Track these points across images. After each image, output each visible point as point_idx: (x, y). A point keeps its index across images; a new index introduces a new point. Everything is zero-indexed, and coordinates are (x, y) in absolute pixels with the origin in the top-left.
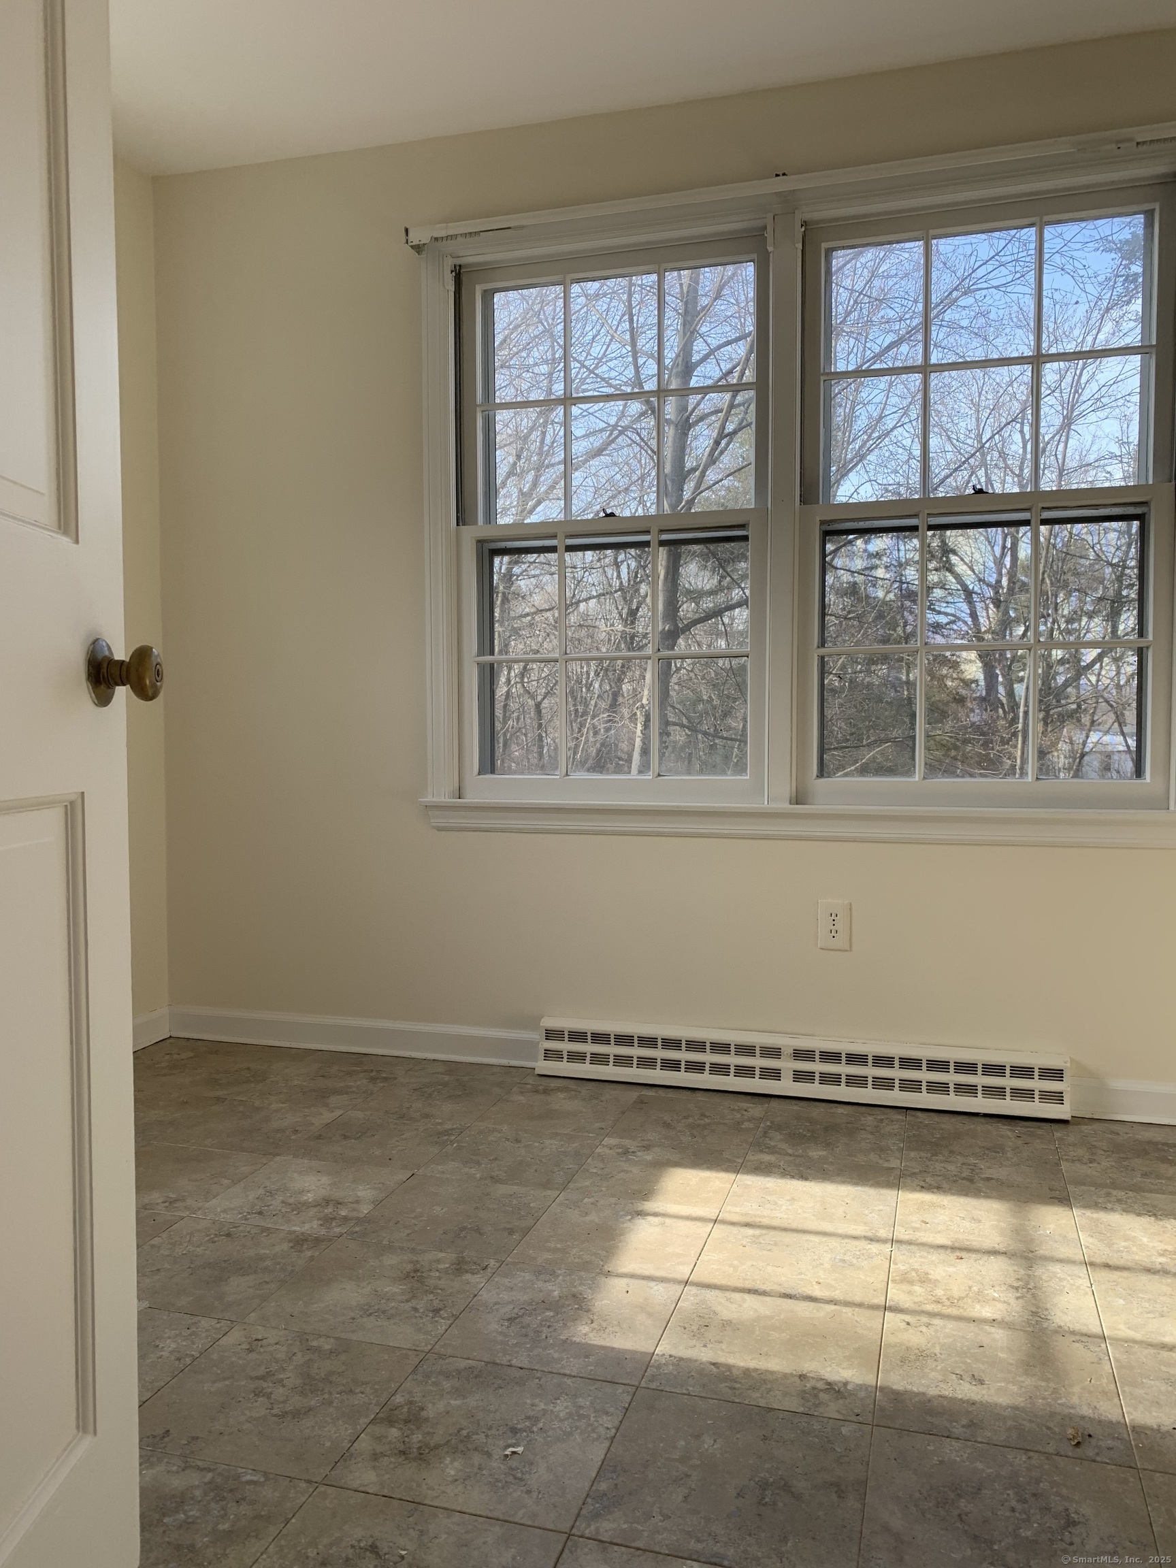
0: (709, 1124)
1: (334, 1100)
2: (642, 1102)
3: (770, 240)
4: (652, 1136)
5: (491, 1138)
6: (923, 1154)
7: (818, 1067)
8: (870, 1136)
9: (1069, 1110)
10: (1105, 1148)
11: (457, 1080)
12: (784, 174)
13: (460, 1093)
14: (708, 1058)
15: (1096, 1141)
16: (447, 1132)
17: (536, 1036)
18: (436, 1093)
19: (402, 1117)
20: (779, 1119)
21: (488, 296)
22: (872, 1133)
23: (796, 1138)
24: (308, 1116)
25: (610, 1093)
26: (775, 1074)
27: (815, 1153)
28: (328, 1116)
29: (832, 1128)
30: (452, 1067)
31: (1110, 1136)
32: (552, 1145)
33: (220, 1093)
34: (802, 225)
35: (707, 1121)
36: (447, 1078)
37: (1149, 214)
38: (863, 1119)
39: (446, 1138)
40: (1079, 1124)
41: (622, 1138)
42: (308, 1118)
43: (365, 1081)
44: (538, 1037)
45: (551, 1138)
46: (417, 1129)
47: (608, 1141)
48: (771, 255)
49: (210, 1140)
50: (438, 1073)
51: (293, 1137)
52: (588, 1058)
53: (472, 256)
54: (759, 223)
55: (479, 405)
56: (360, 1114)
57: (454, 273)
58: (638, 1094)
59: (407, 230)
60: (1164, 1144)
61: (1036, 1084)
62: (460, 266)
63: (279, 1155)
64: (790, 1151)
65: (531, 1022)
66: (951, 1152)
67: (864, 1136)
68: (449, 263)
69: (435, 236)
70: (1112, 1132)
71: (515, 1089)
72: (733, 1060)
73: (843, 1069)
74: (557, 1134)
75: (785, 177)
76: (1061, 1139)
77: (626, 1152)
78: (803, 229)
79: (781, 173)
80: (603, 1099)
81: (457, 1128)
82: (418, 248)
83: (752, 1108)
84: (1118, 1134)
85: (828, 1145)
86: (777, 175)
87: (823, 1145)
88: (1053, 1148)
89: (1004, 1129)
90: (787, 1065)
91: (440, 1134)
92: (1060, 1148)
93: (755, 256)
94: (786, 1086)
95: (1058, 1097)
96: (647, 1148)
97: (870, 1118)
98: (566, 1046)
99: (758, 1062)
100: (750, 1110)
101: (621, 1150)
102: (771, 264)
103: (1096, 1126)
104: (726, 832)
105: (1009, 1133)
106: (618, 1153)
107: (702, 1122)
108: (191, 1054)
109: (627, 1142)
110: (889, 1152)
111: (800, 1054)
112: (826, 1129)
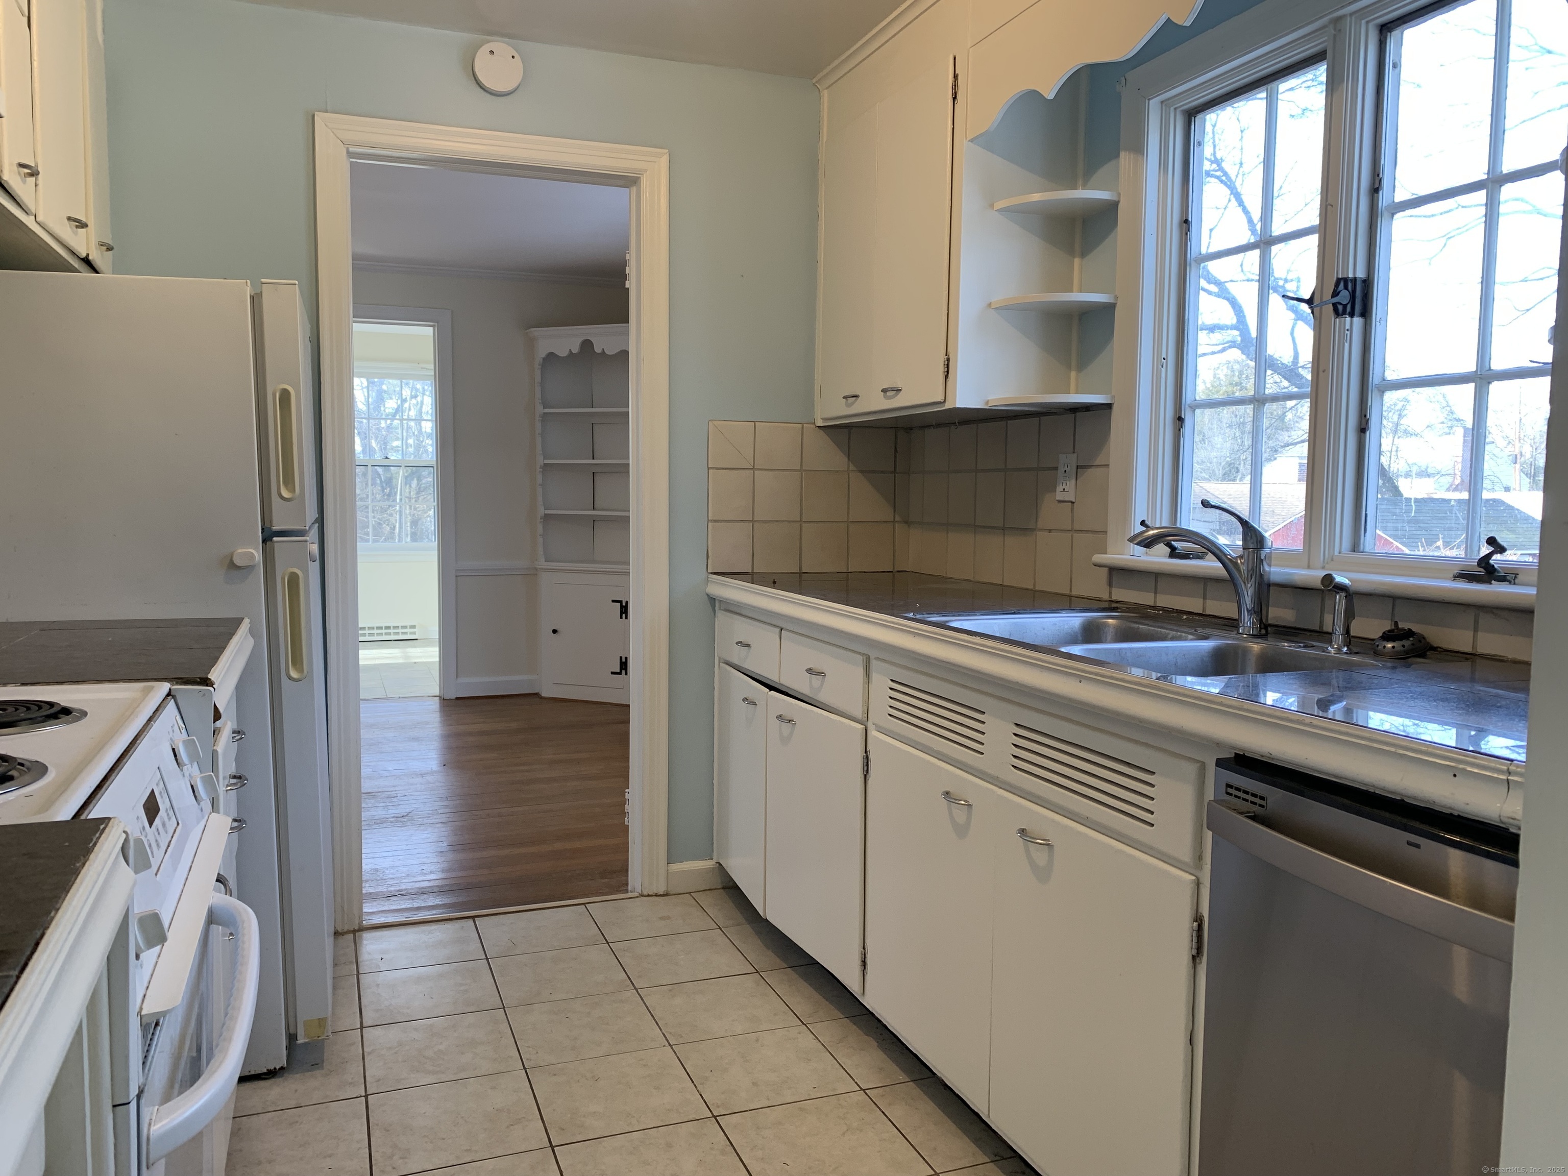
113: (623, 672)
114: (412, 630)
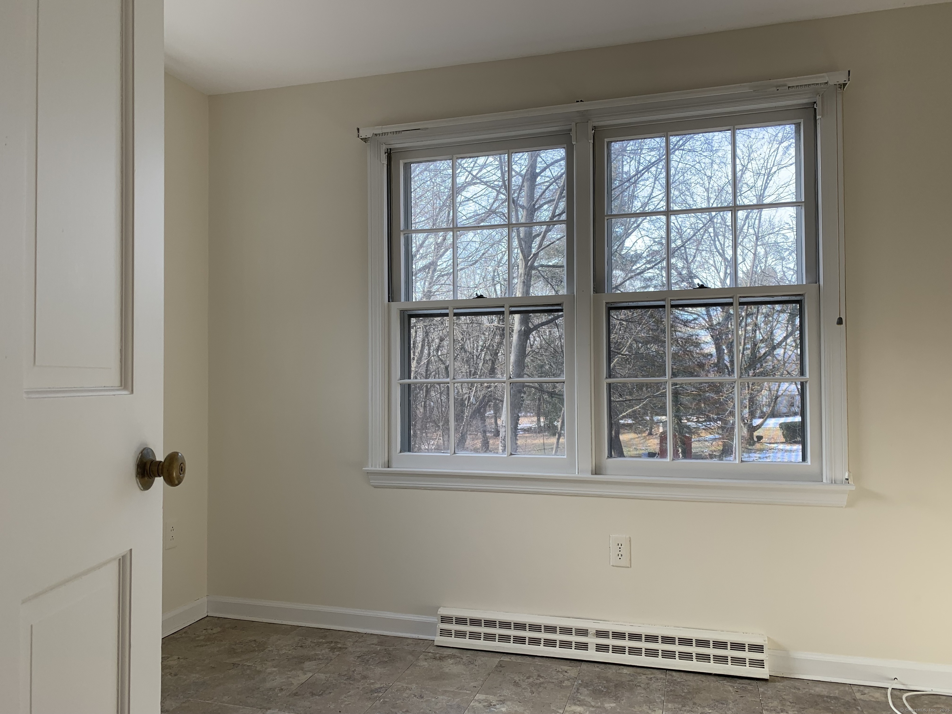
0: (542, 683)
1: (307, 665)
2: (501, 666)
3: (574, 138)
4: (506, 692)
5: (405, 695)
6: (676, 705)
7: (611, 642)
8: (644, 691)
9: (768, 672)
10: (791, 700)
11: (385, 649)
12: (581, 101)
13: (387, 660)
14: (543, 635)
15: (785, 695)
16: (377, 690)
17: (435, 619)
18: (371, 660)
19: (349, 678)
20: (587, 678)
21: (407, 167)
22: (645, 689)
23: (597, 693)
24: (290, 677)
25: (482, 659)
26: (583, 646)
27: (609, 705)
28: (303, 678)
29: (619, 685)
30: (383, 640)
31: (794, 691)
32: (443, 699)
33: (235, 660)
34: (593, 129)
35: (542, 680)
36: (379, 648)
37: (798, 126)
38: (639, 677)
39: (376, 694)
40: (775, 682)
41: (487, 694)
42: (290, 679)
43: (327, 650)
44: (437, 620)
45: (443, 695)
46: (358, 688)
47: (479, 697)
48: (575, 146)
49: (227, 697)
50: (373, 644)
51: (279, 695)
52: (468, 635)
53: (397, 144)
54: (568, 127)
55: (402, 231)
56: (322, 676)
57: (387, 154)
58: (498, 660)
59: (358, 129)
60: (827, 697)
61: (747, 655)
62: (390, 149)
63: (270, 709)
64: (593, 704)
65: (433, 611)
66: (695, 704)
67: (640, 691)
68: (384, 148)
69: (375, 133)
70: (795, 688)
71: (421, 657)
72: (558, 637)
73: (627, 643)
74: (446, 691)
75: (582, 102)
76: (763, 693)
77: (490, 705)
78: (593, 131)
79: (579, 100)
80: (477, 664)
81: (383, 687)
82: (365, 140)
83: (570, 670)
84: (799, 689)
85: (617, 699)
86: (577, 102)
87: (614, 698)
88: (758, 700)
89: (727, 685)
90: (592, 641)
91: (372, 691)
92: (762, 700)
93: (565, 146)
94: (592, 654)
95: (760, 664)
96: (502, 702)
97: (644, 677)
98: (454, 627)
99: (574, 638)
100: (568, 671)
101: (486, 704)
102: (575, 151)
103: (786, 683)
104: (553, 491)
105: (731, 689)
106: (484, 706)
107: (538, 681)
108: (219, 629)
109: (490, 697)
110: (655, 704)
111: (600, 634)
112: (616, 686)
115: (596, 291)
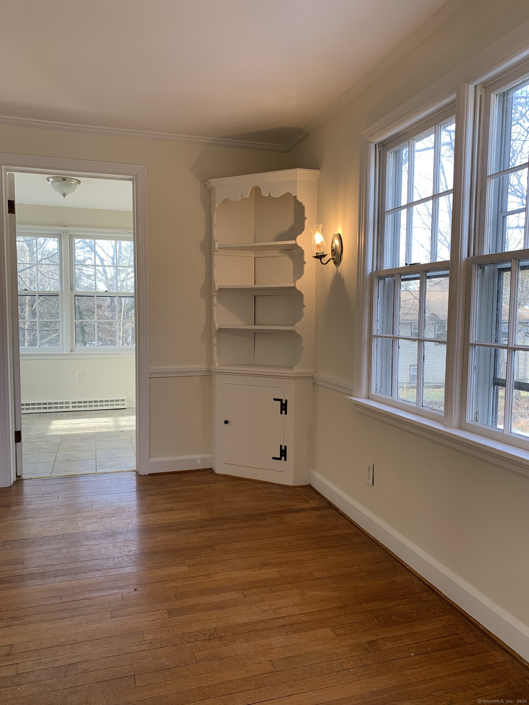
7: (77, 405)
9: (125, 406)
12: (65, 227)
14: (54, 406)
26: (68, 407)
34: (69, 235)
40: (128, 409)
48: (63, 240)
54: (60, 233)
58: (38, 414)
61: (120, 403)
72: (59, 406)
73: (82, 404)
83: (64, 414)
89: (114, 411)
90: (71, 405)
93: (58, 237)
94: (71, 409)
98: (25, 407)
99: (64, 405)
103: (131, 409)
104: (56, 358)
111: (73, 403)
113: (283, 458)
114: (123, 402)
115: (71, 290)
